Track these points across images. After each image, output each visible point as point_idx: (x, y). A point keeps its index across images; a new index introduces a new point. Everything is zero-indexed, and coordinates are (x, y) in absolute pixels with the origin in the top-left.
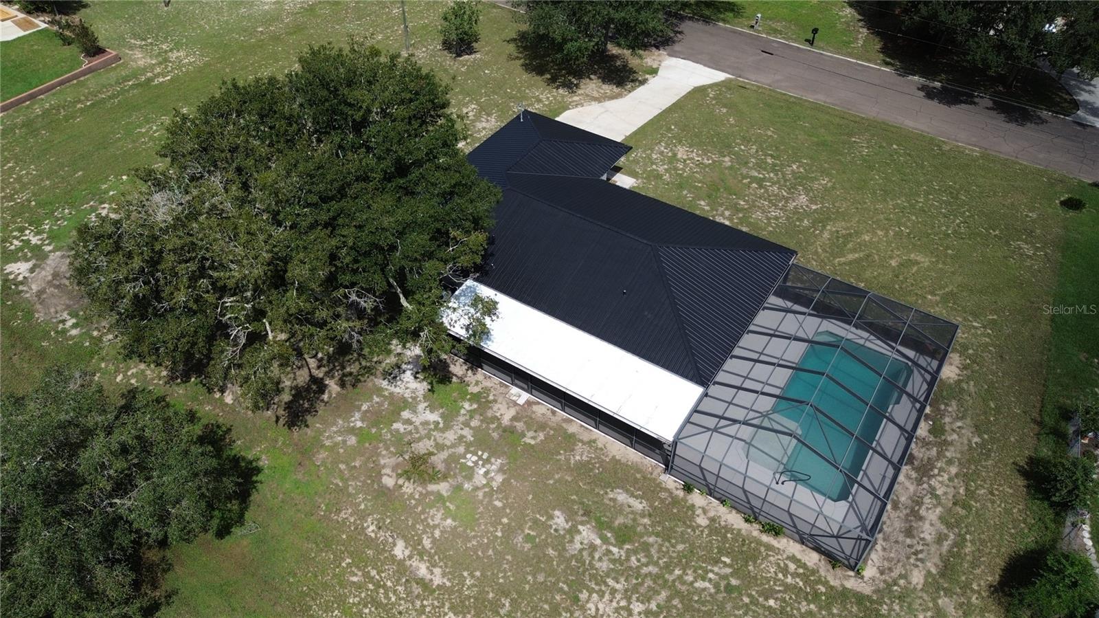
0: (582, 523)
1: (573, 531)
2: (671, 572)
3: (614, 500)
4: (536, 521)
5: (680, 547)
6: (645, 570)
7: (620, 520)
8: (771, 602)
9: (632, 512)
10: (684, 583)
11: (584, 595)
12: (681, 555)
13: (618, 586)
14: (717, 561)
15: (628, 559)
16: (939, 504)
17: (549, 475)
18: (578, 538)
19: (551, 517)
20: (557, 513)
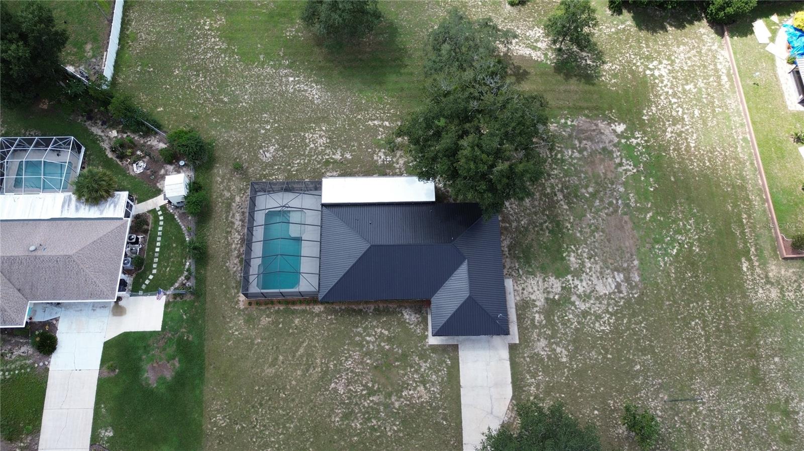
0: (341, 159)
1: (342, 155)
2: (308, 160)
3: (337, 171)
4: (355, 151)
5: (309, 169)
6: (316, 156)
7: (331, 166)
8: (276, 167)
9: (328, 171)
10: (303, 159)
11: (328, 141)
12: (307, 167)
13: (320, 148)
14: (297, 171)
15: (322, 157)
16: (236, 229)
17: (361, 167)
18: (340, 154)
19: (351, 155)
20: (351, 158)
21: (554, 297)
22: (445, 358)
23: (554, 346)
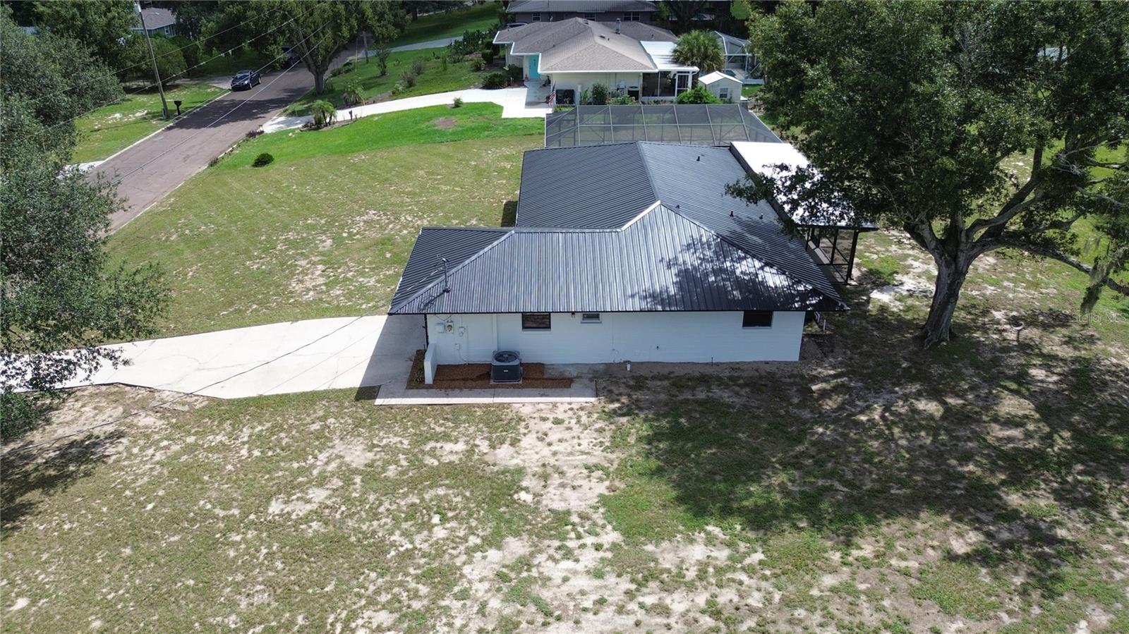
21: (526, 490)
23: (337, 483)
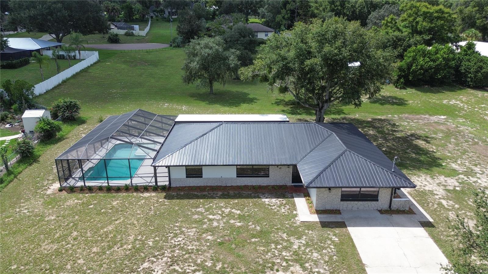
21: (454, 188)
22: (329, 234)
